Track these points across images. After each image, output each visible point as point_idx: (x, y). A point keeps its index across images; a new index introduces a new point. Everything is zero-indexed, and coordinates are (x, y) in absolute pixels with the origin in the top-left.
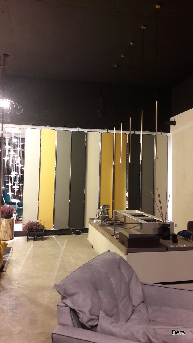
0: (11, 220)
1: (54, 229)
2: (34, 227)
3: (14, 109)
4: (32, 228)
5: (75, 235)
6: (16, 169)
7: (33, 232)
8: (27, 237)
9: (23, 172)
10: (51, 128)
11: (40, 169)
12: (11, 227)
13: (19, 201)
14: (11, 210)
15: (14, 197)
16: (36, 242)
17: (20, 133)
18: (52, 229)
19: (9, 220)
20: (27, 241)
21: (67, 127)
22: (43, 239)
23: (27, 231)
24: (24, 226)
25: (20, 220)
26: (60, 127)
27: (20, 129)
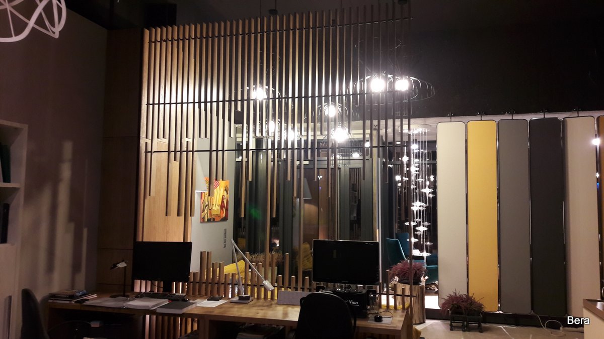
0: (420, 289)
1: (501, 312)
2: (463, 305)
4: (459, 307)
5: (549, 331)
6: (422, 197)
7: (462, 314)
8: (449, 322)
9: (434, 201)
10: (484, 117)
11: (467, 195)
12: (420, 299)
13: (429, 254)
14: (418, 270)
16: (467, 333)
17: (425, 133)
18: (498, 312)
19: (416, 288)
20: (451, 330)
21: (518, 113)
22: (481, 330)
23: (450, 312)
24: (443, 301)
26: (504, 114)
27: (425, 125)
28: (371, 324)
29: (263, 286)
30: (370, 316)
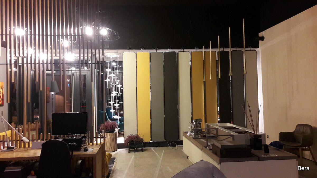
0: (114, 134)
1: (152, 141)
2: (134, 140)
3: (112, 35)
4: (133, 141)
5: (171, 147)
6: (117, 89)
7: (133, 144)
8: (128, 149)
9: (122, 91)
10: (144, 51)
11: (137, 88)
12: (114, 139)
13: (120, 117)
14: (114, 125)
15: (116, 114)
16: (136, 153)
17: (118, 57)
18: (150, 142)
19: (113, 134)
20: (129, 152)
21: (159, 49)
22: (142, 151)
23: (128, 144)
24: (125, 139)
25: (122, 134)
26: (153, 49)
27: (118, 53)
28: (82, 153)
29: (22, 140)
30: (82, 149)
